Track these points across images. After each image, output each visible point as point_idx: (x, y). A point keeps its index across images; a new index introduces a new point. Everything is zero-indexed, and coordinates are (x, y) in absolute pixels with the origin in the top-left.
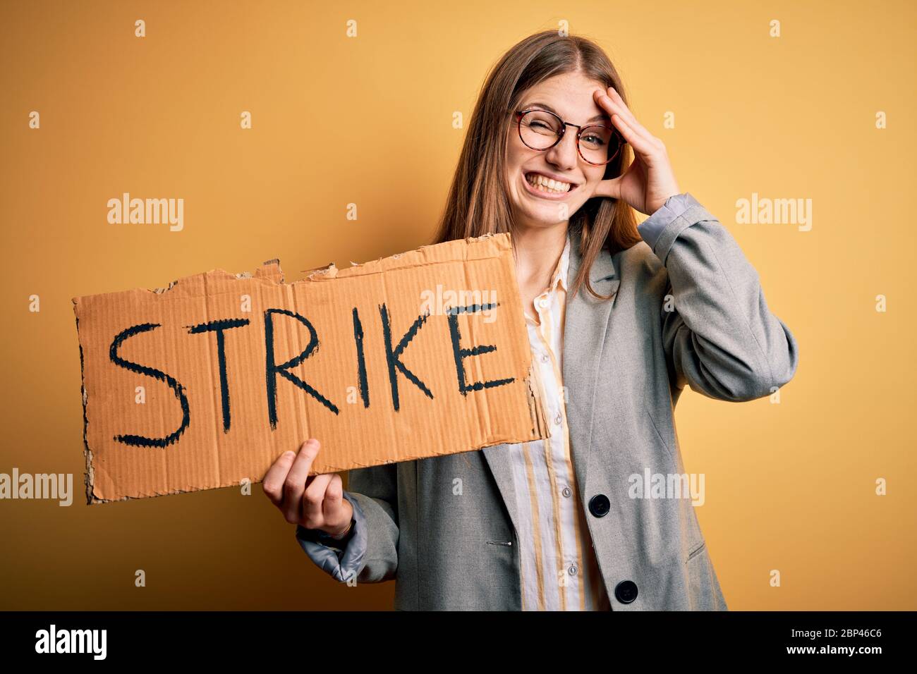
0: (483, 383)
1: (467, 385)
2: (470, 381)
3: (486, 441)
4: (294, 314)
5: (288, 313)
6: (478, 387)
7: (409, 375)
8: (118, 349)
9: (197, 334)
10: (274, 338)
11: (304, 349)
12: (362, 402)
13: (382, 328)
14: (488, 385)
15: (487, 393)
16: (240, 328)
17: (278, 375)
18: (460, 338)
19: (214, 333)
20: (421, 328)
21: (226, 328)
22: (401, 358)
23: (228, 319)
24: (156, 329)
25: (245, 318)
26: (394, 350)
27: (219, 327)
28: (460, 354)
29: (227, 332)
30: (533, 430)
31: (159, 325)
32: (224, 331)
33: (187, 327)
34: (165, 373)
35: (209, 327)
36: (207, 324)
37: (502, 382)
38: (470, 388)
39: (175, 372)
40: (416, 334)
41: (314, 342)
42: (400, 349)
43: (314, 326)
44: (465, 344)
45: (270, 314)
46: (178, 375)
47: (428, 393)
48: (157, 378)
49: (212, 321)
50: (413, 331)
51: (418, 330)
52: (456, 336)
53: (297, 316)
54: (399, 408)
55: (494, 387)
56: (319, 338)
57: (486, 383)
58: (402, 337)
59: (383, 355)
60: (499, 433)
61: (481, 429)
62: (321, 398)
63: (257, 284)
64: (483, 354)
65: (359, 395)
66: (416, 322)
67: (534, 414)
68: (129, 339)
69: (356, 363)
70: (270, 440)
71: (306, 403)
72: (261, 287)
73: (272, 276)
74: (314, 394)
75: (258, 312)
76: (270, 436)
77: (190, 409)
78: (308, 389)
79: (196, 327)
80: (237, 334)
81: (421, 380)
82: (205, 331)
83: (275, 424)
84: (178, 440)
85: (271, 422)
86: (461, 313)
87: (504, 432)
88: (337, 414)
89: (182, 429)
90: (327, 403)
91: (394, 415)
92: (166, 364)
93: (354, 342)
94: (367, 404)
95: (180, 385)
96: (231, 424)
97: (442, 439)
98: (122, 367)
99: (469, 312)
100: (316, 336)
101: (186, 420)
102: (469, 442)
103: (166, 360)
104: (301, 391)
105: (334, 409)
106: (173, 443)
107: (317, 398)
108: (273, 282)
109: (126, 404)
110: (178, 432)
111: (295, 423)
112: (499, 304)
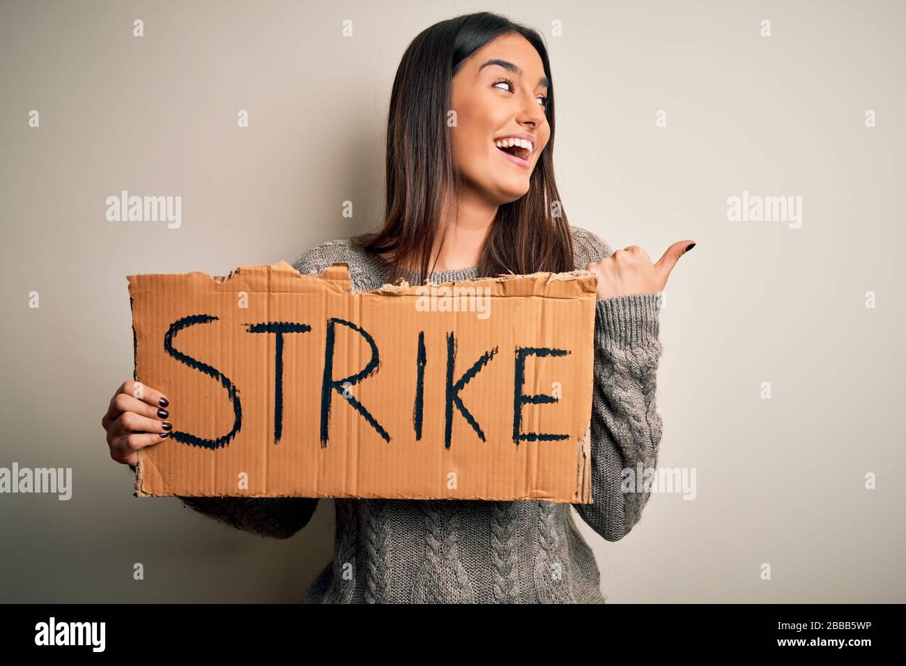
0: (537, 434)
1: (521, 433)
2: (525, 430)
3: (529, 494)
4: (359, 328)
5: (352, 326)
6: (531, 437)
7: (465, 413)
8: (173, 339)
9: (255, 333)
10: (335, 350)
11: (363, 368)
12: (414, 434)
13: (446, 359)
14: (543, 437)
15: (539, 445)
16: (301, 334)
17: (334, 391)
18: (524, 383)
19: (273, 335)
20: (486, 365)
21: (286, 332)
22: (461, 394)
23: (289, 322)
24: (214, 321)
25: (307, 324)
26: (454, 384)
27: (279, 329)
28: (520, 399)
29: (287, 337)
30: (576, 493)
31: (217, 318)
32: (284, 334)
33: (246, 325)
34: (220, 372)
35: (269, 328)
36: (266, 324)
37: (556, 437)
38: (523, 437)
39: (231, 371)
40: (480, 370)
41: (375, 361)
42: (461, 385)
43: (378, 344)
44: (528, 390)
45: (333, 324)
46: (233, 375)
47: (481, 435)
48: (212, 376)
49: (273, 322)
50: (477, 367)
51: (483, 366)
52: (520, 380)
53: (361, 330)
54: (450, 445)
55: (548, 441)
56: (380, 358)
57: (541, 435)
58: (465, 372)
59: (444, 388)
60: (543, 489)
61: (527, 482)
62: (374, 423)
63: (324, 287)
64: (544, 404)
65: (412, 426)
66: (482, 357)
67: (581, 477)
68: (185, 329)
69: (415, 392)
70: (319, 458)
71: (359, 425)
72: (327, 292)
73: (340, 282)
74: (369, 417)
75: (320, 319)
76: (319, 453)
77: (242, 414)
78: (363, 411)
79: (255, 325)
80: (297, 340)
81: (476, 421)
82: (263, 332)
83: (325, 442)
84: (228, 443)
85: (321, 439)
86: (529, 356)
87: (548, 490)
88: (388, 442)
89: (233, 433)
90: (380, 429)
91: (444, 452)
92: (222, 362)
93: (416, 368)
94: (419, 437)
95: (234, 387)
96: (282, 435)
97: (487, 486)
98: (177, 359)
99: (538, 355)
100: (378, 355)
101: (237, 426)
102: (512, 492)
103: (222, 358)
104: (356, 412)
105: (386, 436)
106: (223, 447)
107: (370, 422)
108: (340, 289)
109: (178, 399)
110: (229, 435)
111: (345, 445)
112: (570, 352)
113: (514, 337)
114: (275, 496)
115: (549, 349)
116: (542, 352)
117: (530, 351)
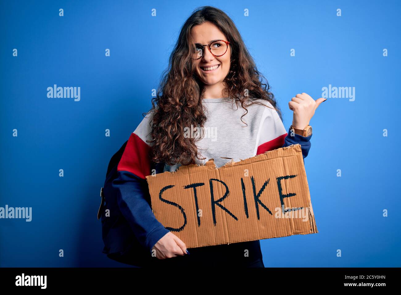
2: (286, 208)
3: (293, 233)
4: (220, 181)
5: (218, 180)
7: (263, 205)
8: (162, 195)
9: (187, 189)
10: (213, 190)
11: (224, 195)
12: (246, 216)
13: (252, 186)
16: (201, 186)
17: (215, 205)
18: (282, 190)
19: (193, 188)
20: (267, 186)
22: (260, 198)
23: (197, 183)
24: (173, 187)
25: (203, 183)
26: (257, 195)
27: (194, 186)
28: (282, 197)
29: (197, 188)
30: (311, 230)
31: (174, 186)
32: (196, 187)
33: (184, 186)
34: (177, 204)
36: (190, 185)
40: (265, 188)
41: (228, 192)
42: (259, 195)
43: (228, 185)
44: (284, 192)
45: (211, 181)
46: (182, 204)
47: (270, 212)
48: (175, 206)
49: (192, 184)
50: (264, 187)
51: (266, 186)
52: (280, 189)
53: (221, 181)
54: (259, 218)
58: (260, 190)
59: (253, 197)
60: (298, 230)
61: (291, 228)
62: (231, 214)
63: (206, 169)
64: (291, 197)
65: (245, 213)
66: (265, 183)
67: (311, 223)
68: (165, 191)
69: (243, 200)
70: (214, 230)
71: (226, 216)
72: (207, 170)
73: (211, 166)
74: (229, 212)
75: (207, 180)
76: (214, 228)
77: (187, 218)
78: (226, 210)
79: (186, 186)
80: (201, 189)
81: (267, 207)
82: (189, 188)
83: (215, 224)
84: (183, 229)
85: (214, 223)
86: (282, 180)
87: (300, 230)
88: (237, 220)
89: (184, 225)
90: (233, 216)
91: (258, 222)
92: (178, 200)
93: (242, 192)
94: (248, 217)
95: (183, 209)
96: (201, 223)
97: (276, 232)
98: (164, 202)
99: (285, 179)
100: (228, 189)
101: (186, 222)
102: (286, 233)
103: (177, 199)
104: (224, 211)
105: (236, 218)
106: (182, 230)
107: (230, 214)
108: (212, 168)
109: (166, 216)
110: (183, 226)
111: (222, 224)
112: (297, 176)
113: (275, 174)
114: (201, 246)
115: (289, 176)
116: (286, 177)
117: (282, 178)
